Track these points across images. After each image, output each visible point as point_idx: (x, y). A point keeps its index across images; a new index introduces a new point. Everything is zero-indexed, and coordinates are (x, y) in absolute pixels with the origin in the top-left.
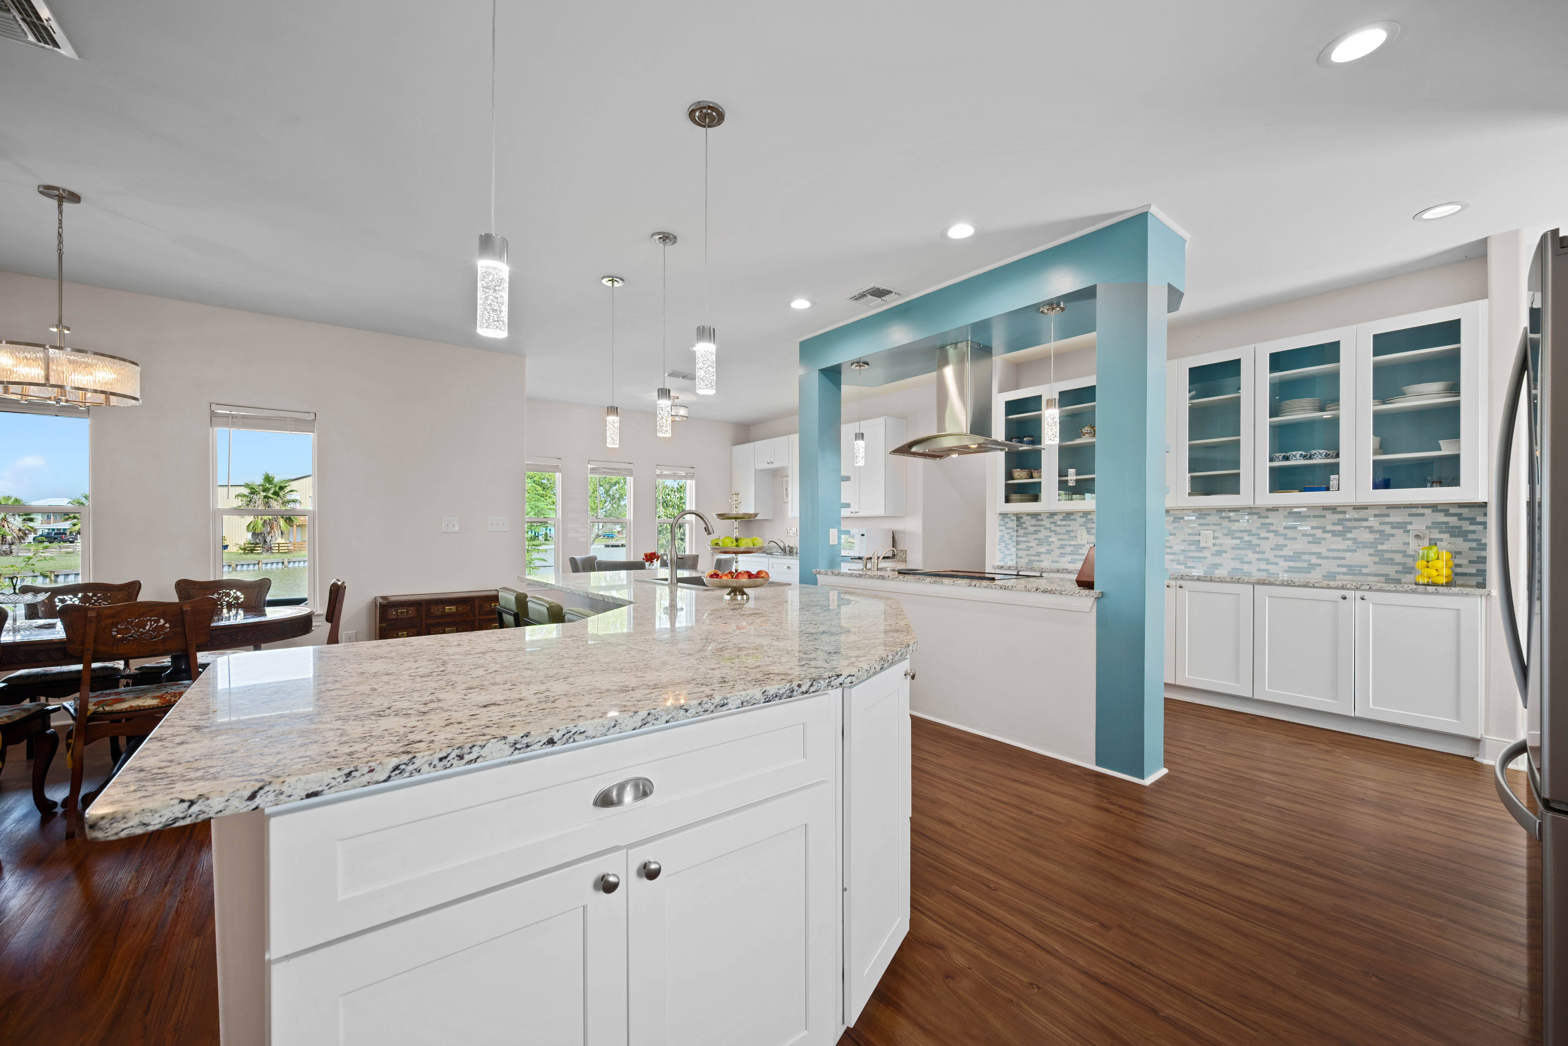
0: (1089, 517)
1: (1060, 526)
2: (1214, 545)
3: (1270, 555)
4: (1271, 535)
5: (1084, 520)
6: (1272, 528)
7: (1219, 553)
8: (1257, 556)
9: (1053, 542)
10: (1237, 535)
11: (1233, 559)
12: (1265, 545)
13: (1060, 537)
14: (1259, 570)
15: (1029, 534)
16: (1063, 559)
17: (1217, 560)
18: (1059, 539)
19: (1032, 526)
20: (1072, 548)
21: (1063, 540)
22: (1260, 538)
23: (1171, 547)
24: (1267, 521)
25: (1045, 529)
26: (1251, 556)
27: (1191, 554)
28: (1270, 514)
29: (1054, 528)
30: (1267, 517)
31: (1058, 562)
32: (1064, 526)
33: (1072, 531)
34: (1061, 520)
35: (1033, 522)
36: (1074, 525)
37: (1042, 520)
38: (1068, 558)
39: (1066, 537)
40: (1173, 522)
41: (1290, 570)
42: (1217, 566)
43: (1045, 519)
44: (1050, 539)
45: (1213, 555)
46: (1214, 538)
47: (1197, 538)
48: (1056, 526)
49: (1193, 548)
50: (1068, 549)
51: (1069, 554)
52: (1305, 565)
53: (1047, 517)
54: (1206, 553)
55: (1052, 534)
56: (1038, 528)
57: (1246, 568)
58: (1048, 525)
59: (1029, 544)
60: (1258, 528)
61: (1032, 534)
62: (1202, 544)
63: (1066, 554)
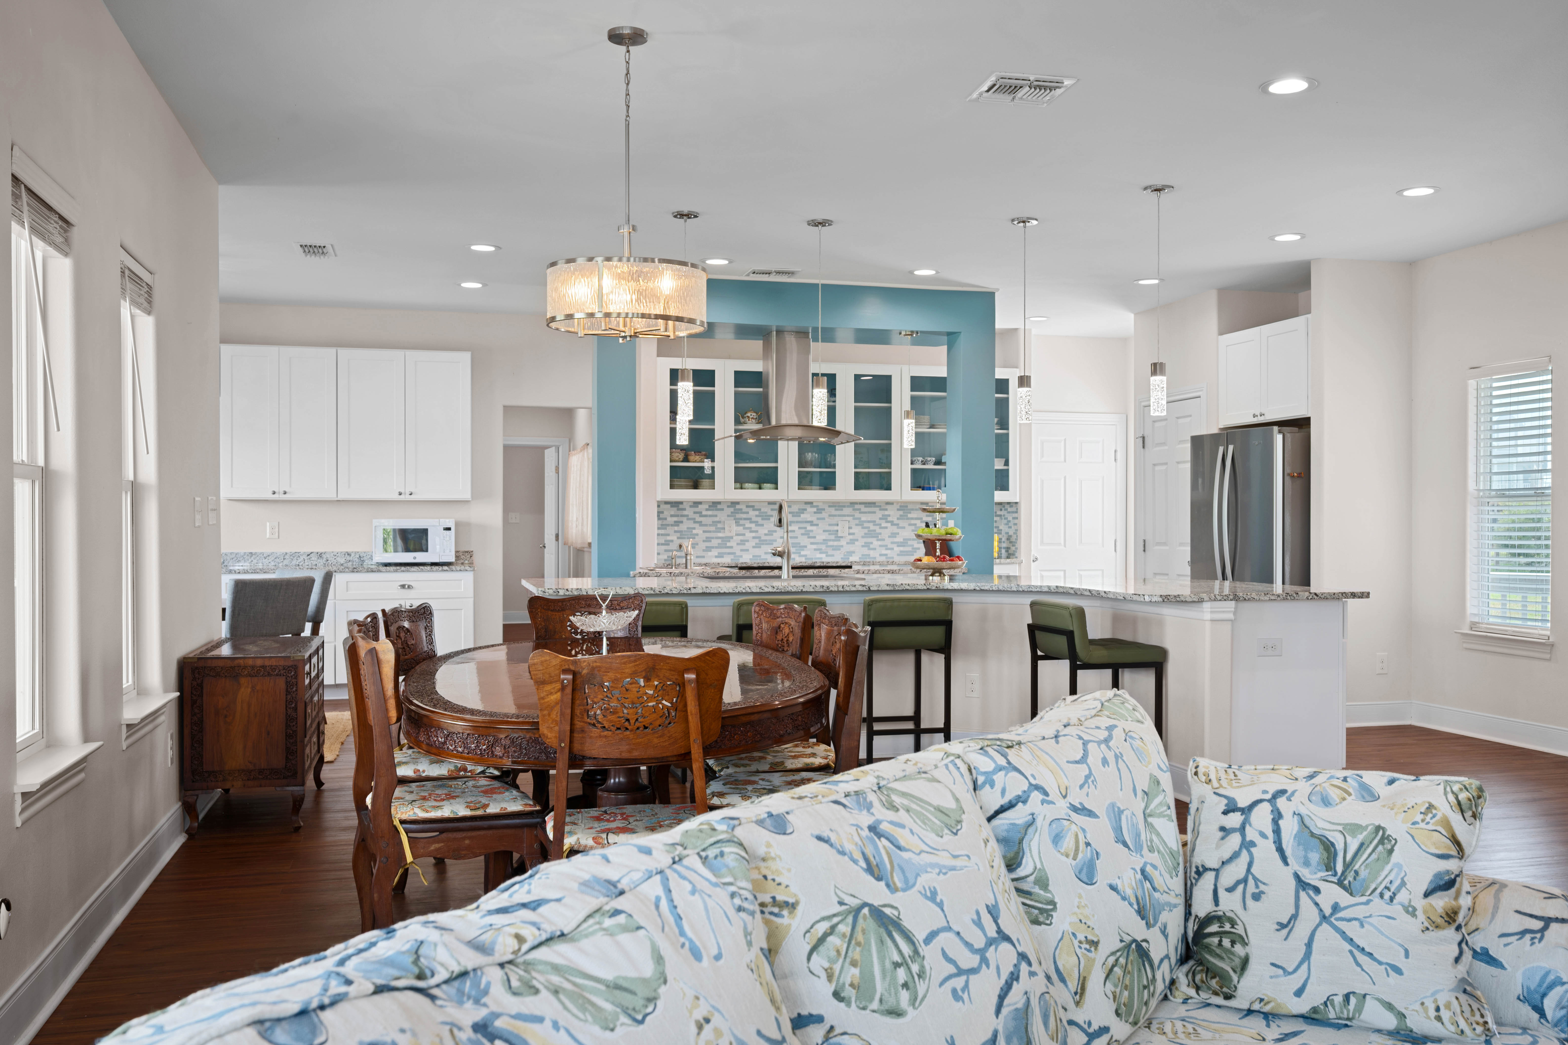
0: (738, 507)
1: (706, 516)
2: (849, 534)
3: (888, 541)
4: (889, 525)
5: (732, 509)
6: (890, 519)
7: (852, 542)
8: (880, 543)
9: (697, 535)
10: (866, 525)
11: (863, 546)
12: (885, 533)
13: (706, 528)
14: (881, 555)
15: (668, 525)
16: (710, 553)
17: (851, 548)
18: (704, 532)
19: (672, 516)
20: (719, 541)
21: (710, 532)
22: (881, 528)
23: (815, 537)
24: (886, 513)
25: (688, 519)
26: (876, 543)
27: (831, 543)
28: (888, 507)
29: (698, 519)
30: (886, 510)
31: (703, 557)
32: (710, 516)
33: (719, 522)
34: (707, 510)
35: (673, 511)
36: (722, 516)
37: (684, 509)
38: (715, 552)
39: (713, 528)
40: (815, 513)
41: (902, 554)
42: (851, 553)
43: (688, 508)
44: (694, 532)
45: (847, 543)
46: (850, 528)
47: (836, 528)
48: (702, 516)
49: (833, 537)
50: (715, 542)
51: (716, 548)
52: (910, 549)
53: (691, 506)
54: (843, 542)
55: (697, 526)
56: (680, 519)
57: (872, 554)
58: (691, 515)
59: (669, 538)
60: (880, 519)
61: (672, 525)
62: (840, 534)
63: (713, 547)
